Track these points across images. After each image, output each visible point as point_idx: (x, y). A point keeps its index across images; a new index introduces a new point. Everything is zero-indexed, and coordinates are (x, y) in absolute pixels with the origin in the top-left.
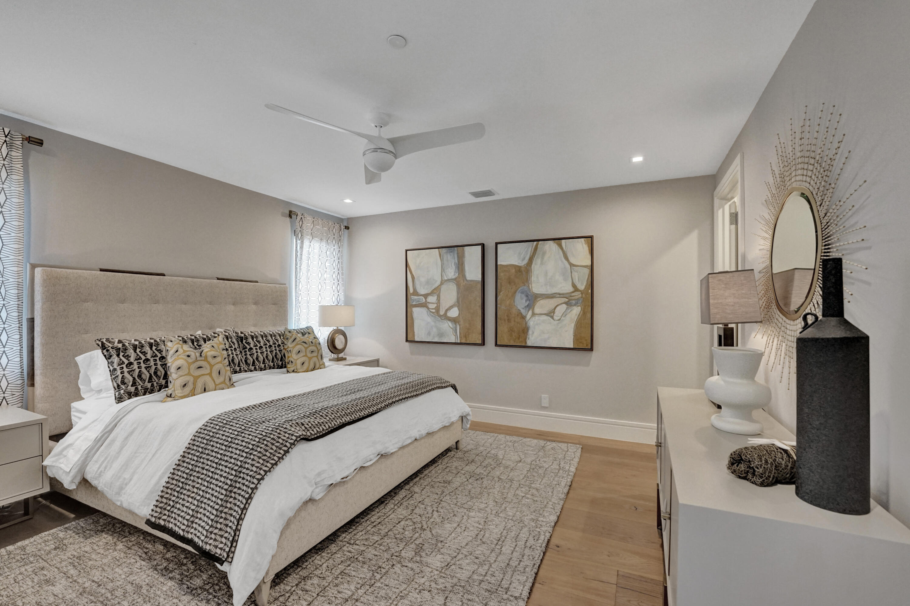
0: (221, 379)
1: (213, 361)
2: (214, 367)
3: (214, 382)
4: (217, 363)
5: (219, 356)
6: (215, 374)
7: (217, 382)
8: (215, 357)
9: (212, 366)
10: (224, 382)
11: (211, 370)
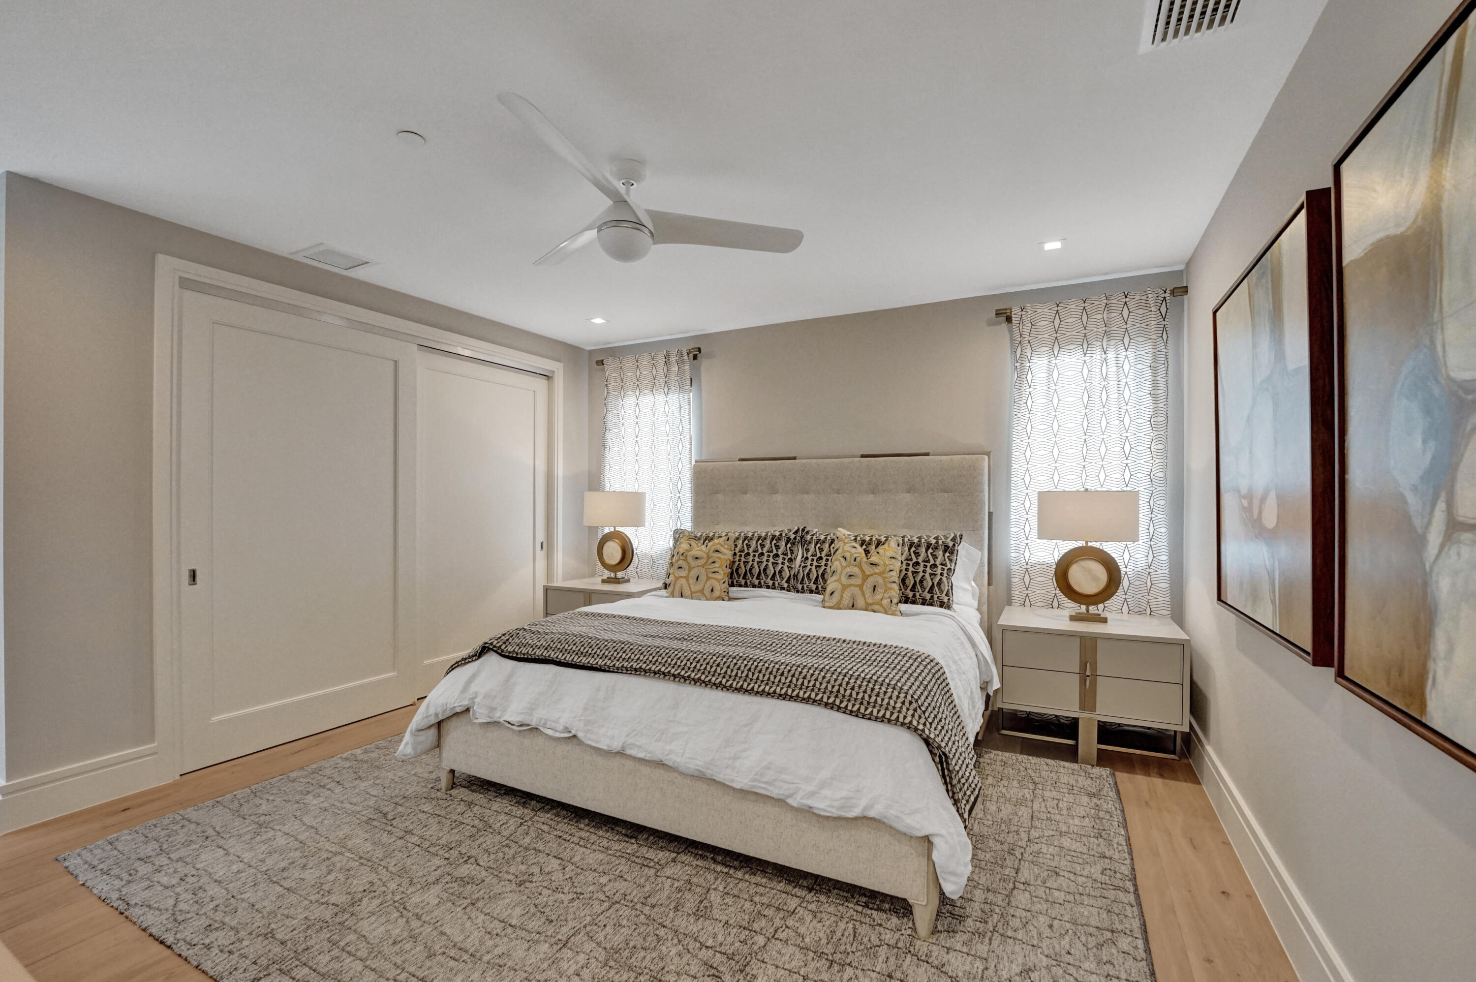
0: (699, 587)
1: (694, 563)
2: (693, 570)
3: (690, 588)
4: (698, 566)
5: (702, 558)
6: (692, 579)
7: (694, 589)
8: (697, 558)
9: (690, 569)
10: (702, 591)
11: (689, 572)
